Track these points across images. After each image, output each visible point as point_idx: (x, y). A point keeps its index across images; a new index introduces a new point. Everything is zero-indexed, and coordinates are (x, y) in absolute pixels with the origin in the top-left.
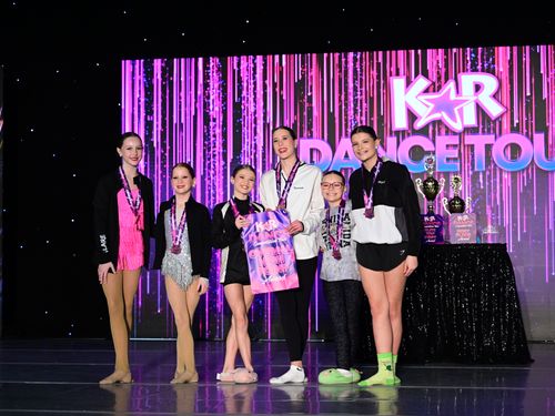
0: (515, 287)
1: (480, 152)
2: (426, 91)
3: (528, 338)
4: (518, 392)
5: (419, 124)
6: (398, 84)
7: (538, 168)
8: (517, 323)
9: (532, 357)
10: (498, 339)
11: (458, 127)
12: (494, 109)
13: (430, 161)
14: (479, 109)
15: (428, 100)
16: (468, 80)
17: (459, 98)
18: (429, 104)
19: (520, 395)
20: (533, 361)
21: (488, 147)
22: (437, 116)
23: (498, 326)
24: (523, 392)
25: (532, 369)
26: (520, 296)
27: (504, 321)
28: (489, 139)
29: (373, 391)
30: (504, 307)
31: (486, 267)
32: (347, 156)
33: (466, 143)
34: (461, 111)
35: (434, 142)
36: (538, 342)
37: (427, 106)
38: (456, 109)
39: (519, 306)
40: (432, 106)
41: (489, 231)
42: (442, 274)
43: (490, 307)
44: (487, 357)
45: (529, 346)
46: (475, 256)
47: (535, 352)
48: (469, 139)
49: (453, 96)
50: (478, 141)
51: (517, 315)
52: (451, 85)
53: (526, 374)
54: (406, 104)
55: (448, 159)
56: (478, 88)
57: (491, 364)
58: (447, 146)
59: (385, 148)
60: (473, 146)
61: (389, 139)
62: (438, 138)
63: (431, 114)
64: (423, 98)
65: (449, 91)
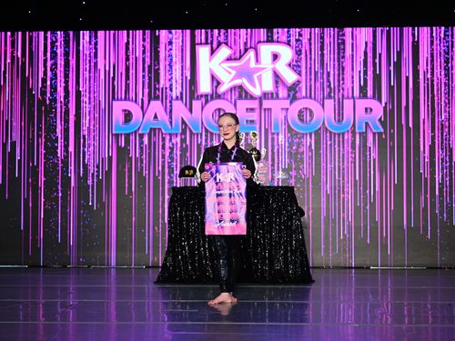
0: (300, 222)
2: (229, 59)
3: (311, 265)
4: (303, 304)
5: (222, 89)
6: (203, 52)
8: (301, 250)
9: (313, 278)
10: (286, 263)
11: (257, 92)
12: (290, 77)
14: (277, 78)
15: (230, 67)
16: (266, 50)
17: (258, 66)
18: (230, 70)
19: (303, 307)
20: (314, 281)
22: (238, 82)
23: (285, 254)
25: (313, 287)
26: (304, 229)
27: (291, 248)
28: (285, 103)
30: (291, 237)
31: (277, 206)
32: (156, 117)
33: (264, 107)
34: (260, 78)
35: (235, 105)
36: (318, 268)
37: (230, 73)
38: (255, 76)
39: (303, 236)
40: (234, 72)
41: (280, 176)
43: (280, 238)
44: (278, 278)
45: (311, 270)
46: (268, 197)
47: (315, 274)
48: (266, 104)
49: (253, 64)
51: (302, 244)
52: (251, 54)
53: (308, 290)
54: (211, 70)
56: (275, 57)
57: (282, 284)
58: (247, 109)
59: (191, 110)
60: (270, 110)
61: (194, 102)
62: (238, 102)
63: (233, 79)
64: (226, 65)
65: (249, 59)
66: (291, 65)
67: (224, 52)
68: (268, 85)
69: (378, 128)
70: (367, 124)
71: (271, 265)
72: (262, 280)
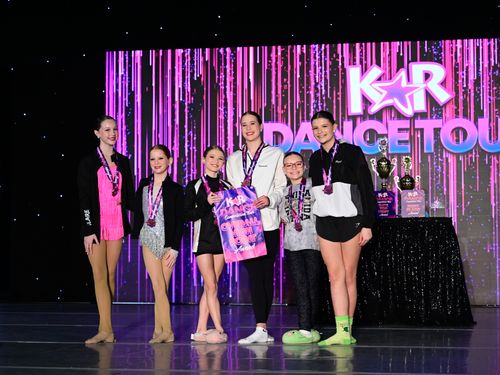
0: (460, 257)
1: (429, 135)
2: (379, 79)
3: (471, 303)
4: (462, 351)
5: (374, 109)
6: (354, 73)
7: (481, 150)
8: (461, 289)
9: (475, 320)
10: (444, 303)
11: (408, 112)
12: (443, 96)
13: (383, 143)
14: (429, 96)
15: (382, 88)
16: (418, 69)
17: (411, 86)
18: (382, 90)
19: (464, 354)
20: (475, 323)
21: (437, 131)
22: (389, 102)
23: (444, 291)
24: (467, 351)
25: (475, 330)
26: (464, 265)
27: (450, 287)
28: (437, 123)
29: (332, 350)
30: (449, 274)
31: (434, 239)
32: (306, 138)
33: (417, 127)
34: (411, 97)
35: (387, 127)
36: (480, 306)
37: (381, 93)
38: (407, 96)
39: (462, 272)
40: (385, 92)
41: (437, 206)
42: (394, 244)
43: (437, 274)
44: (434, 319)
45: (472, 309)
46: (424, 228)
47: (477, 315)
48: (419, 123)
49: (404, 83)
50: (428, 125)
51: (462, 280)
52: (403, 73)
53: (469, 335)
54: (362, 90)
55: (400, 142)
56: (427, 76)
57: (438, 326)
58: (399, 130)
59: (342, 133)
60: (422, 130)
61: (344, 123)
62: (390, 122)
63: (384, 100)
64: (377, 85)
65: (401, 79)
66: (443, 84)
67: (375, 72)
68: (420, 105)
71: (428, 305)
72: (418, 322)
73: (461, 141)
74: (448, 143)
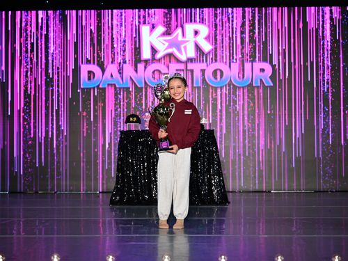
1: (197, 74)
2: (163, 34)
5: (159, 56)
6: (145, 29)
7: (234, 85)
11: (183, 58)
12: (207, 47)
15: (164, 40)
16: (190, 28)
17: (184, 39)
18: (164, 42)
21: (203, 71)
22: (170, 51)
28: (203, 66)
32: (112, 76)
33: (188, 68)
34: (185, 48)
35: (168, 67)
37: (164, 44)
38: (182, 47)
40: (167, 44)
48: (190, 66)
49: (180, 38)
50: (196, 67)
52: (179, 31)
54: (150, 42)
56: (196, 33)
58: (177, 70)
59: (136, 71)
60: (192, 71)
61: (138, 65)
62: (170, 65)
63: (167, 49)
64: (161, 39)
65: (178, 35)
66: (207, 38)
67: (160, 29)
68: (191, 53)
69: (268, 83)
70: (261, 80)
73: (219, 79)
74: (210, 80)
